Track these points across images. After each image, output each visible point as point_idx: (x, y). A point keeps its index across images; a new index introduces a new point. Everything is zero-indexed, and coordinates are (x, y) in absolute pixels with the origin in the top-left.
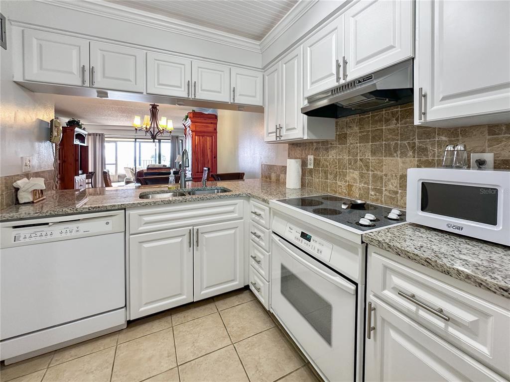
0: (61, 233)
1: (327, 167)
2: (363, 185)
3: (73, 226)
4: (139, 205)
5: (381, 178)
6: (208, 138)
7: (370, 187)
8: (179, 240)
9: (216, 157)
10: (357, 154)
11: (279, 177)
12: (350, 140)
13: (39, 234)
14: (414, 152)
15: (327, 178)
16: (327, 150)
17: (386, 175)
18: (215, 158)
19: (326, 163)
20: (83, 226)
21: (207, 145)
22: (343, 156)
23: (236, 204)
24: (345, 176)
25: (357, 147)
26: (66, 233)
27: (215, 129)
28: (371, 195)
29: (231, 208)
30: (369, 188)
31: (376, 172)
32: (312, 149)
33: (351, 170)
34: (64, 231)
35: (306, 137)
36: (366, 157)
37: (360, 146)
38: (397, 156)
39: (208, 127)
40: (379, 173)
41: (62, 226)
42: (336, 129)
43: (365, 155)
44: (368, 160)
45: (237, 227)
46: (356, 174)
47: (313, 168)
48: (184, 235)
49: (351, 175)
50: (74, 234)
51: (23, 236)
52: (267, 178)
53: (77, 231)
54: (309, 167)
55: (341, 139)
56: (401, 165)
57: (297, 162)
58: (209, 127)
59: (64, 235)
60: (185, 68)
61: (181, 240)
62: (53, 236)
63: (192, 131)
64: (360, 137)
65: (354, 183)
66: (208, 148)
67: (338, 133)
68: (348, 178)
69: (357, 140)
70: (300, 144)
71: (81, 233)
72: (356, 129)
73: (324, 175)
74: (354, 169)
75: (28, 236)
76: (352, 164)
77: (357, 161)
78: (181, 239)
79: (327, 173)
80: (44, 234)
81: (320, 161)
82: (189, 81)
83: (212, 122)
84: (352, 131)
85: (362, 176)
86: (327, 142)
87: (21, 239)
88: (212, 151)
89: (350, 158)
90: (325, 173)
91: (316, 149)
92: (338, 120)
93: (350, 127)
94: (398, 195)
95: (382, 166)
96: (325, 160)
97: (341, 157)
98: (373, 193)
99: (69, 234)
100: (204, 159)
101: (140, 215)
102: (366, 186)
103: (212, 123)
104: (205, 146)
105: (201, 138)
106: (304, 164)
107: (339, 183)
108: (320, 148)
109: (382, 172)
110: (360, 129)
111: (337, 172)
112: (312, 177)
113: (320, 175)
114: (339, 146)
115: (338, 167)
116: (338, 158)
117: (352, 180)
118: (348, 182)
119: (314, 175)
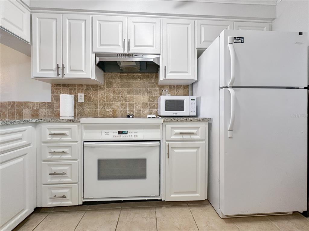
1: (97, 101)
5: (133, 105)
7: (127, 109)
10: (119, 93)
12: (115, 86)
14: (147, 93)
15: (97, 108)
16: (97, 90)
17: (135, 103)
19: (95, 98)
23: (24, 131)
24: (111, 105)
25: (119, 90)
29: (19, 135)
31: (130, 102)
32: (82, 89)
35: (93, 78)
36: (125, 95)
37: (121, 89)
38: (141, 95)
40: (132, 102)
42: (104, 78)
44: (126, 97)
46: (119, 104)
47: (84, 102)
49: (116, 105)
54: (79, 101)
55: (108, 85)
56: (142, 98)
57: (72, 97)
64: (121, 85)
69: (119, 86)
72: (118, 80)
73: (94, 106)
74: (117, 101)
76: (116, 99)
77: (119, 97)
79: (97, 104)
81: (90, 97)
84: (116, 81)
85: (122, 104)
86: (97, 86)
89: (115, 95)
91: (87, 89)
93: (114, 79)
94: (141, 111)
95: (134, 99)
97: (108, 95)
98: (129, 112)
106: (76, 99)
107: (107, 110)
108: (90, 89)
109: (134, 102)
110: (121, 80)
111: (105, 104)
112: (83, 108)
113: (91, 106)
114: (107, 88)
115: (106, 100)
116: (106, 95)
117: (116, 107)
118: (114, 108)
119: (85, 107)
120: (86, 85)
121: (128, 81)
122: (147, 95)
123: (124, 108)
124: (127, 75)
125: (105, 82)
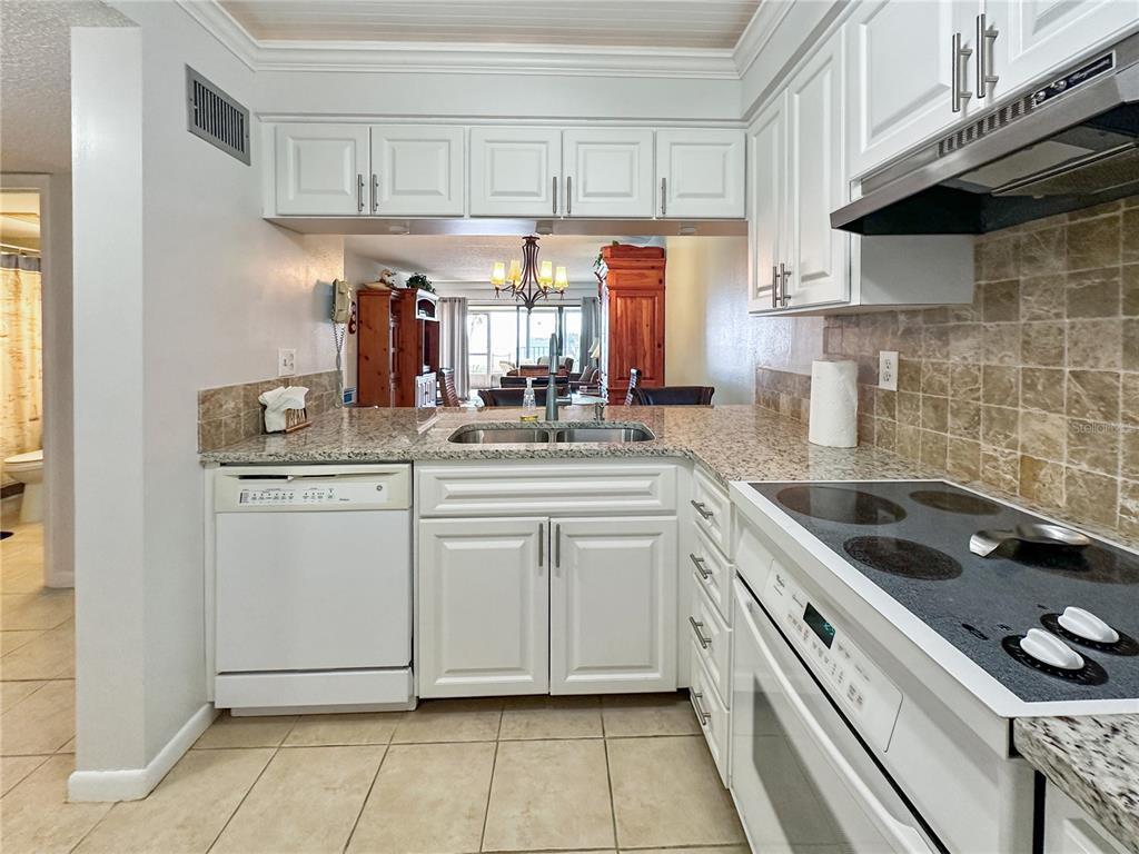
0: (305, 497)
1: (943, 389)
2: (1085, 467)
3: (324, 486)
4: (436, 457)
6: (644, 302)
7: (1120, 479)
8: (517, 544)
9: (661, 345)
10: (1061, 355)
11: (800, 407)
12: (1028, 305)
13: (273, 494)
15: (943, 427)
16: (943, 336)
18: (659, 346)
19: (938, 377)
20: (342, 489)
21: (641, 317)
22: (1001, 360)
23: (657, 475)
24: (1009, 423)
25: (1061, 331)
26: (313, 497)
27: (661, 281)
28: (1124, 510)
29: (644, 484)
30: (1113, 483)
32: (894, 334)
33: (1035, 410)
34: (310, 494)
35: (856, 301)
36: (1102, 368)
37: (1072, 327)
39: (643, 276)
41: (308, 485)
42: (978, 268)
43: (1097, 359)
44: (1108, 379)
45: (659, 534)
46: (1057, 425)
47: (895, 389)
48: (530, 535)
49: (1036, 426)
50: (326, 504)
51: (251, 495)
52: (768, 405)
53: (331, 497)
54: (883, 385)
55: (995, 301)
57: (841, 370)
58: (647, 277)
59: (309, 501)
60: (547, 149)
61: (524, 545)
62: (294, 502)
63: (610, 288)
65: (1047, 454)
66: (644, 326)
67: (983, 282)
68: (1020, 436)
69: (1062, 304)
70: (857, 315)
71: (335, 503)
72: (1057, 265)
73: (931, 414)
74: (1046, 407)
75: (259, 495)
76: (1041, 388)
77: (1059, 381)
78: (522, 542)
79: (944, 409)
80: (280, 495)
81: (918, 370)
82: (555, 178)
83: (655, 264)
84: (1039, 274)
85: (1080, 435)
86: (945, 311)
87: (249, 499)
88: (652, 331)
89: (1032, 365)
90: (936, 408)
91: (908, 332)
92: (982, 238)
93: (1031, 260)
96: (938, 368)
97: (995, 362)
99: (317, 501)
100: (635, 350)
101: (439, 479)
102: (1099, 472)
103: (653, 268)
104: (638, 320)
105: (629, 301)
106: (866, 376)
107: (987, 448)
108: (919, 330)
110: (1073, 263)
111: (978, 410)
112: (893, 417)
113: (920, 413)
114: (988, 324)
115: (981, 392)
116: (982, 364)
117: (1037, 444)
118: (1024, 448)
119: (900, 411)
120: (907, 312)
123: (1095, 462)
124: (1119, 213)
125: (979, 287)
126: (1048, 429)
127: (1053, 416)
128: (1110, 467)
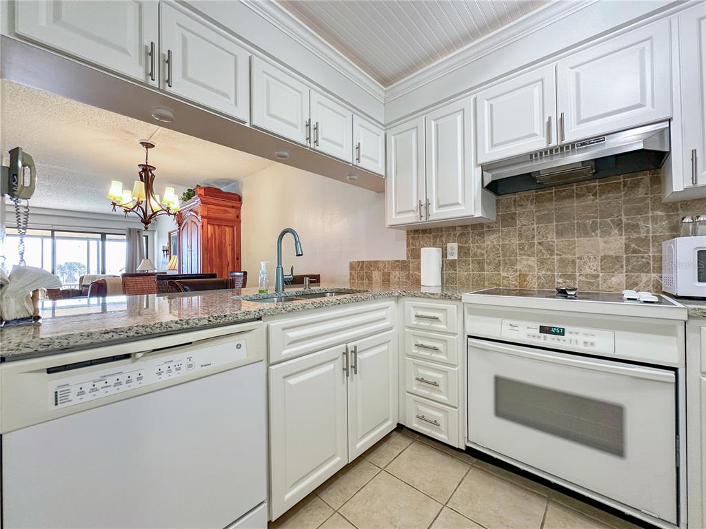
0: (159, 374)
1: (482, 255)
2: (544, 272)
3: (180, 356)
5: (574, 262)
6: (227, 229)
7: (556, 274)
9: (239, 258)
10: (534, 237)
12: (520, 221)
13: (112, 381)
14: (620, 230)
15: (483, 270)
16: (481, 234)
17: (580, 258)
19: (479, 251)
20: (199, 355)
21: (225, 239)
22: (510, 241)
23: (388, 307)
24: (513, 264)
25: (534, 229)
26: (169, 371)
27: (238, 217)
28: (558, 283)
29: (382, 314)
30: (554, 275)
31: (564, 256)
32: (455, 235)
33: (524, 257)
34: (164, 368)
35: (478, 214)
36: (549, 240)
37: (538, 227)
38: (597, 235)
40: (569, 256)
41: (160, 360)
42: (498, 208)
43: (547, 237)
44: (551, 243)
46: (533, 261)
47: (457, 258)
48: (337, 359)
49: (525, 262)
53: (190, 366)
54: (450, 257)
55: (507, 221)
56: (602, 245)
59: (165, 376)
62: (144, 382)
63: (203, 217)
64: (537, 217)
65: (529, 271)
66: (228, 245)
67: (500, 213)
68: (518, 267)
69: (534, 220)
71: (197, 370)
72: (531, 207)
73: (476, 265)
74: (528, 255)
75: (87, 387)
76: (526, 249)
77: (533, 246)
79: (483, 263)
80: (123, 378)
81: (469, 250)
83: (234, 205)
84: (524, 210)
85: (542, 262)
86: (481, 225)
87: (72, 396)
88: (233, 249)
89: (523, 242)
90: (479, 263)
91: (462, 235)
92: (499, 197)
93: (521, 205)
94: (600, 279)
95: (575, 248)
96: (479, 247)
97: (507, 242)
98: (560, 280)
99: (174, 374)
100: (222, 262)
102: (549, 273)
103: (233, 207)
104: (223, 241)
105: (217, 228)
106: (444, 255)
107: (504, 274)
108: (468, 233)
109: (574, 254)
110: (538, 207)
111: (499, 261)
112: (456, 270)
113: (470, 266)
114: (503, 229)
115: (501, 254)
116: (501, 244)
117: (526, 269)
118: (520, 271)
119: (459, 267)
120: (461, 226)
121: (556, 205)
122: (621, 235)
123: (547, 270)
124: (553, 191)
125: (498, 215)
126: (530, 263)
127: (532, 258)
128: (552, 270)
